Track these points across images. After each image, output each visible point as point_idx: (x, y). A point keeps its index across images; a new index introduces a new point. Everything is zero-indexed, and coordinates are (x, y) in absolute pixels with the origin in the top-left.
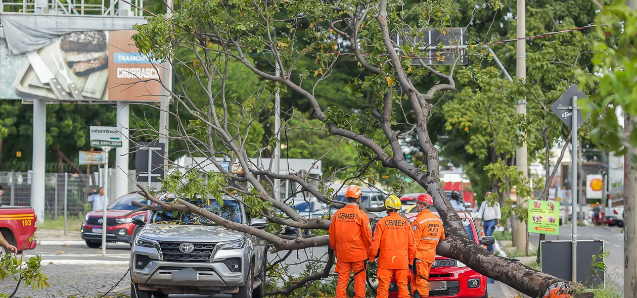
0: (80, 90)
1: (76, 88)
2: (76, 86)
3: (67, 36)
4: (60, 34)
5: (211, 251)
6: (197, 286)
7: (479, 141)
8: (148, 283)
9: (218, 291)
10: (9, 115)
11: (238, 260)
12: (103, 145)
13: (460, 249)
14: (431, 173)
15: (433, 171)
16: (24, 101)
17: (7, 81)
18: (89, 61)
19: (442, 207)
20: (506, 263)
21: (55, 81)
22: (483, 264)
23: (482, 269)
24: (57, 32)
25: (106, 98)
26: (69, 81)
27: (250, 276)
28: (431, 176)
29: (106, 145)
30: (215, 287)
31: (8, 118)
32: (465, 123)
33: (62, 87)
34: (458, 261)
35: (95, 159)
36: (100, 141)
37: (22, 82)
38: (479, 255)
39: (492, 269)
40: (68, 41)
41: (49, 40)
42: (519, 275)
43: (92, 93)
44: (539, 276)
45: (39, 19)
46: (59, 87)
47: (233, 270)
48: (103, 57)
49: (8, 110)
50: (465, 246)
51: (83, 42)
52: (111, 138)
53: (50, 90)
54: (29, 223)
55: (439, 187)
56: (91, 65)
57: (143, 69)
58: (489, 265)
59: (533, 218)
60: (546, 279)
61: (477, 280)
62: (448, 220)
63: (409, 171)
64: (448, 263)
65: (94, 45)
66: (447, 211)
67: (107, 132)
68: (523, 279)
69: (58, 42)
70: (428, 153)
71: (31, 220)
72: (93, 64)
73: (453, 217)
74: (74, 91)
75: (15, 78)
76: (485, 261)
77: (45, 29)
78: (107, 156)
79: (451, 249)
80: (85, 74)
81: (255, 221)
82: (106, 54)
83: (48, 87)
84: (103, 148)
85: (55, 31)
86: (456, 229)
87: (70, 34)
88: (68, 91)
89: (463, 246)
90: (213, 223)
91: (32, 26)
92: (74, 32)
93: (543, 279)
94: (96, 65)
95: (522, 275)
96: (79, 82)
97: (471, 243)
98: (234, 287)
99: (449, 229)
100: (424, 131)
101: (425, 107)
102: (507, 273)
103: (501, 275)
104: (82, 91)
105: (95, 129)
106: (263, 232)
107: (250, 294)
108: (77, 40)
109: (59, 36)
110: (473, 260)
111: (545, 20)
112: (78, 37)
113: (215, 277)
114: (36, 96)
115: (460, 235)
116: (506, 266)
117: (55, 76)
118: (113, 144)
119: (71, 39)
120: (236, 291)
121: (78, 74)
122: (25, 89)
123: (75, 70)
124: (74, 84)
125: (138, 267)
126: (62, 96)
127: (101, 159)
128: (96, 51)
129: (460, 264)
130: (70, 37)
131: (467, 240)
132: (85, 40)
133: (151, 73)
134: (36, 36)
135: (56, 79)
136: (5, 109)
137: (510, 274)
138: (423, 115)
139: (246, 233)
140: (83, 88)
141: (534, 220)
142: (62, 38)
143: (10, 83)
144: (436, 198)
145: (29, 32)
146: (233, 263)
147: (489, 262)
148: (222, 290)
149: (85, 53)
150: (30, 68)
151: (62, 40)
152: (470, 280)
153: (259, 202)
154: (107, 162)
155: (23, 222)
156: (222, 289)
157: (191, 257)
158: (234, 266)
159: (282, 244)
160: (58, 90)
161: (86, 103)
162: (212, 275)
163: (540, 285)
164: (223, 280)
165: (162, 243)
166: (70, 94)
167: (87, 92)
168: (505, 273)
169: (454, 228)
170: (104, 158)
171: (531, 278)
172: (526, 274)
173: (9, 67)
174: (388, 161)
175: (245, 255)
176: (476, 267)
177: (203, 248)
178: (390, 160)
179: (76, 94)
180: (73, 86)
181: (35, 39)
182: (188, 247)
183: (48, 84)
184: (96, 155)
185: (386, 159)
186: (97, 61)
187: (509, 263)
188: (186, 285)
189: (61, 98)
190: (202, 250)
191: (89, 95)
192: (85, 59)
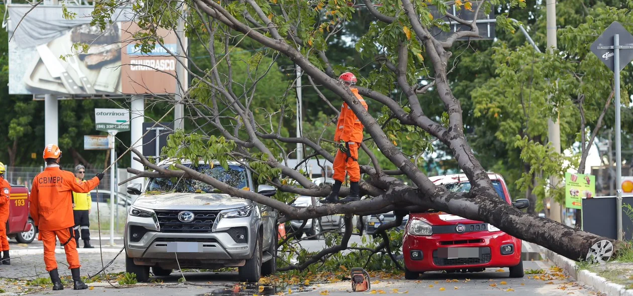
0: (93, 84)
1: (88, 82)
2: (88, 80)
3: (78, 28)
4: (70, 25)
5: (214, 220)
6: (198, 260)
7: (510, 127)
8: (144, 256)
9: (222, 264)
10: (23, 113)
11: (244, 229)
12: (109, 129)
13: (489, 211)
14: (453, 127)
15: (455, 125)
16: (36, 98)
17: (17, 76)
18: (101, 54)
19: (467, 165)
20: (541, 224)
21: (66, 74)
22: (517, 225)
23: (515, 231)
24: (67, 24)
25: (120, 91)
26: (81, 75)
27: (258, 247)
28: (454, 131)
29: (111, 129)
30: (219, 260)
31: (23, 117)
32: (494, 108)
33: (74, 81)
34: (489, 224)
35: (100, 144)
36: (105, 124)
37: (32, 76)
38: (511, 216)
39: (527, 231)
40: (79, 33)
41: (59, 33)
42: (557, 235)
43: (105, 86)
44: (580, 235)
45: (49, 11)
46: (70, 81)
47: (237, 240)
48: (116, 48)
49: (23, 108)
50: (496, 206)
51: (95, 33)
52: (118, 121)
53: (61, 84)
54: (22, 203)
55: (463, 143)
56: (103, 57)
57: (158, 61)
58: (523, 226)
59: (571, 192)
60: (587, 238)
61: (511, 246)
62: (474, 179)
63: (429, 127)
64: (478, 227)
65: (107, 36)
66: (474, 168)
67: (113, 114)
68: (561, 240)
69: (68, 34)
70: (450, 106)
71: (25, 199)
72: (106, 56)
73: (480, 175)
74: (86, 85)
75: (24, 72)
76: (518, 222)
77: (54, 21)
78: (114, 140)
79: (479, 210)
80: (97, 67)
81: (262, 188)
82: (118, 46)
83: (59, 81)
84: (109, 131)
85: (65, 23)
86: (484, 189)
87: (81, 25)
88: (80, 85)
89: (493, 207)
90: (216, 189)
91: (41, 18)
92: (84, 24)
93: (584, 239)
94: (109, 57)
95: (560, 235)
96: (91, 75)
97: (501, 203)
98: (240, 260)
99: (476, 188)
100: (444, 81)
101: (444, 56)
102: (543, 234)
103: (537, 237)
104: (94, 85)
105: (100, 112)
106: (271, 200)
107: (258, 267)
108: (89, 32)
109: (69, 28)
110: (504, 221)
111: (574, 5)
112: (90, 29)
113: (218, 248)
114: (47, 91)
115: (489, 195)
116: (542, 226)
117: (66, 69)
118: (119, 127)
119: (82, 31)
120: (242, 264)
121: (91, 67)
122: (36, 84)
123: (86, 63)
124: (86, 77)
125: (133, 240)
126: (74, 90)
127: (107, 144)
128: (108, 43)
129: (491, 228)
130: (81, 29)
131: (497, 199)
132: (97, 32)
133: (166, 65)
134: (46, 29)
135: (67, 72)
136: (20, 107)
137: (546, 235)
138: (442, 64)
139: (252, 201)
140: (96, 81)
141: (571, 194)
142: (72, 30)
143: (20, 77)
144: (460, 155)
145: (39, 25)
146: (237, 233)
147: (522, 224)
148: (227, 264)
149: (97, 45)
150: (40, 62)
151: (73, 32)
152: (503, 246)
153: (267, 169)
154: (113, 146)
155: (16, 201)
156: (226, 262)
157: (191, 227)
158: (239, 236)
159: (292, 213)
160: (69, 83)
161: (100, 98)
162: (214, 246)
163: (581, 246)
164: (228, 252)
165: (158, 212)
166: (82, 88)
167: (99, 85)
168: (541, 234)
169: (482, 187)
170: (110, 142)
171: (570, 238)
172: (565, 234)
173: (19, 61)
174: (405, 118)
175: (251, 225)
176: (509, 229)
177: (204, 217)
178: (408, 117)
179: (87, 88)
180: (85, 79)
181: (45, 32)
182: (187, 216)
183: (59, 78)
184: (101, 140)
185: (404, 116)
186: (109, 54)
187: (545, 223)
188: (186, 258)
189: (73, 92)
190: (204, 220)
191: (102, 89)
192: (98, 52)
